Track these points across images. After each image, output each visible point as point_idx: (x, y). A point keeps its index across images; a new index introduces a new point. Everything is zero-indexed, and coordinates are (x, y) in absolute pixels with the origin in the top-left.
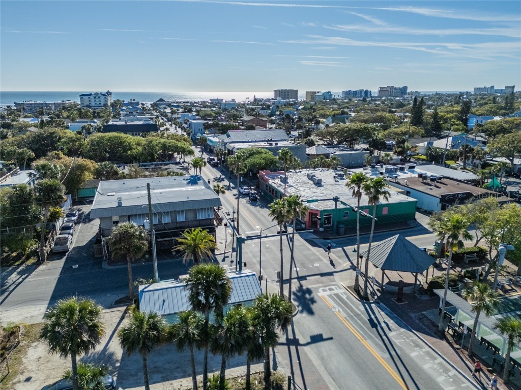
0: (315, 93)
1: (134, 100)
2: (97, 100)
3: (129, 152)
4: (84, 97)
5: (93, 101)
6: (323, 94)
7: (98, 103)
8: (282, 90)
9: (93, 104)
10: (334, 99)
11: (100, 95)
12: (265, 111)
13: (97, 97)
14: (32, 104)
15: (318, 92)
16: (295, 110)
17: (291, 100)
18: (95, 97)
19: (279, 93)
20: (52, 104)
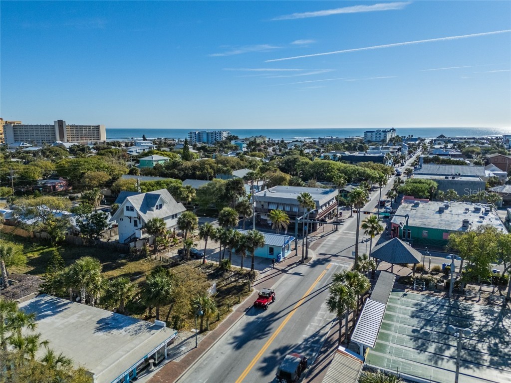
1: (412, 136)
2: (378, 136)
4: (368, 134)
5: (374, 136)
7: (378, 139)
9: (374, 139)
11: (381, 132)
13: (378, 134)
14: (328, 139)
18: (376, 134)
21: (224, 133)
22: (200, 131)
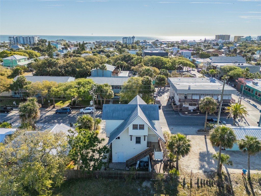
0: (240, 37)
2: (130, 40)
3: (166, 65)
4: (124, 39)
6: (246, 38)
7: (130, 42)
8: (220, 35)
9: (128, 42)
10: (253, 41)
11: (131, 38)
12: (215, 47)
14: (103, 42)
15: (242, 37)
16: (234, 46)
17: (227, 41)
19: (218, 37)
20: (111, 42)
21: (36, 37)
22: (17, 36)
